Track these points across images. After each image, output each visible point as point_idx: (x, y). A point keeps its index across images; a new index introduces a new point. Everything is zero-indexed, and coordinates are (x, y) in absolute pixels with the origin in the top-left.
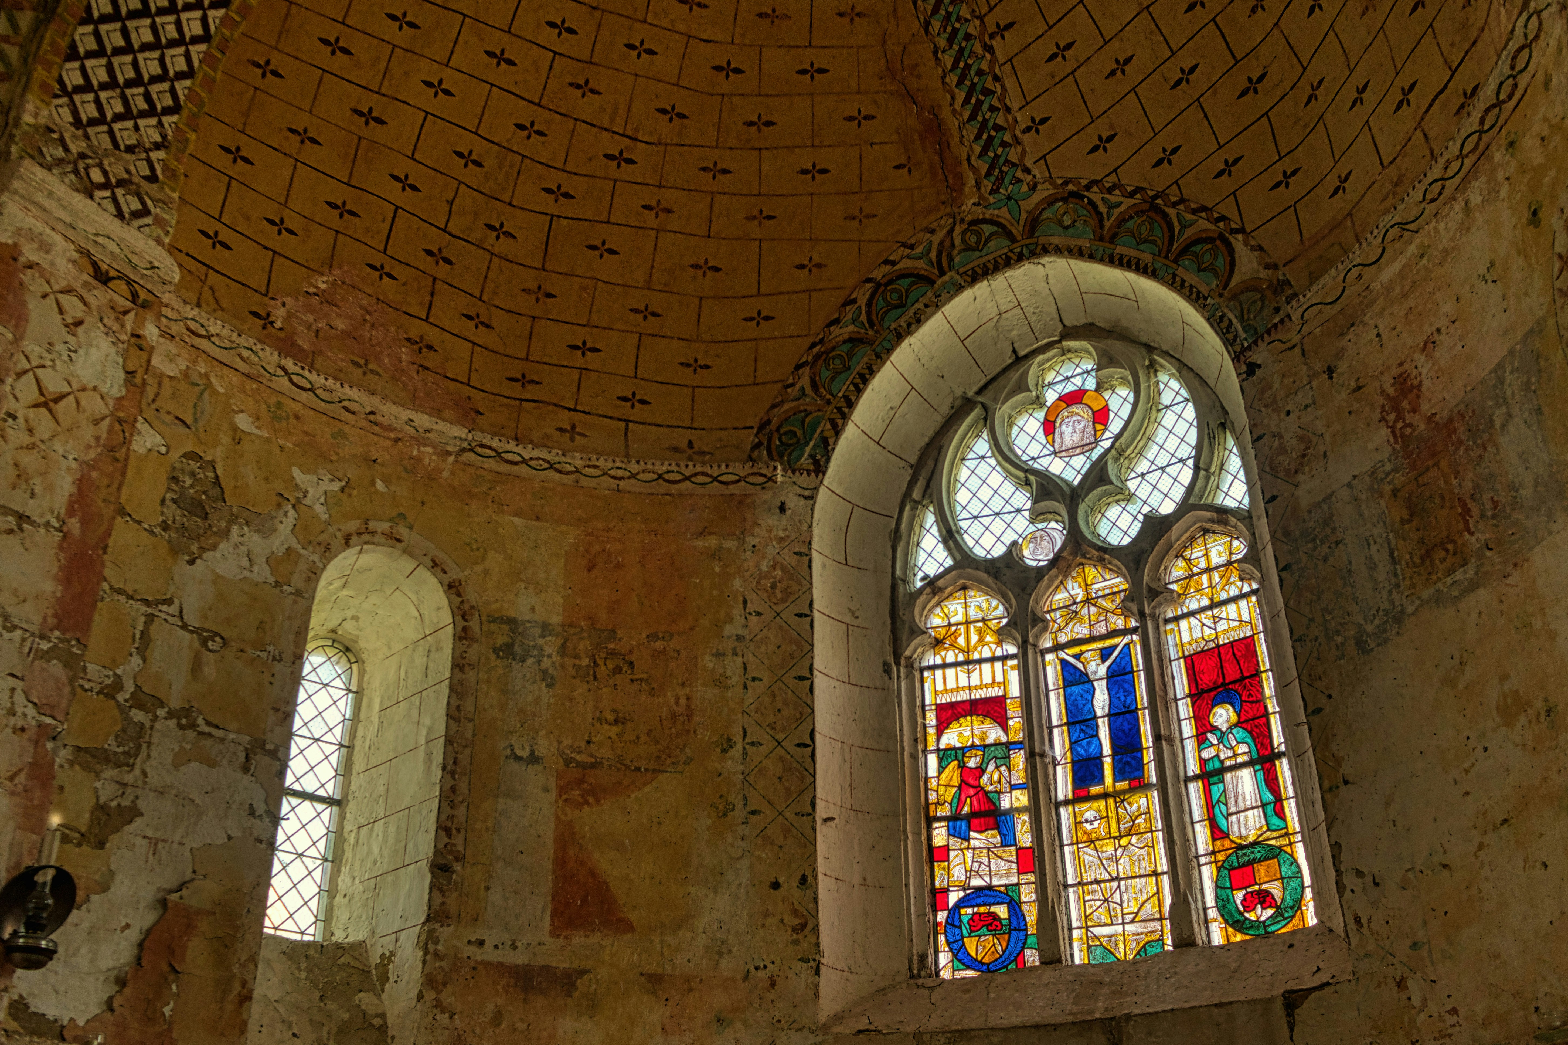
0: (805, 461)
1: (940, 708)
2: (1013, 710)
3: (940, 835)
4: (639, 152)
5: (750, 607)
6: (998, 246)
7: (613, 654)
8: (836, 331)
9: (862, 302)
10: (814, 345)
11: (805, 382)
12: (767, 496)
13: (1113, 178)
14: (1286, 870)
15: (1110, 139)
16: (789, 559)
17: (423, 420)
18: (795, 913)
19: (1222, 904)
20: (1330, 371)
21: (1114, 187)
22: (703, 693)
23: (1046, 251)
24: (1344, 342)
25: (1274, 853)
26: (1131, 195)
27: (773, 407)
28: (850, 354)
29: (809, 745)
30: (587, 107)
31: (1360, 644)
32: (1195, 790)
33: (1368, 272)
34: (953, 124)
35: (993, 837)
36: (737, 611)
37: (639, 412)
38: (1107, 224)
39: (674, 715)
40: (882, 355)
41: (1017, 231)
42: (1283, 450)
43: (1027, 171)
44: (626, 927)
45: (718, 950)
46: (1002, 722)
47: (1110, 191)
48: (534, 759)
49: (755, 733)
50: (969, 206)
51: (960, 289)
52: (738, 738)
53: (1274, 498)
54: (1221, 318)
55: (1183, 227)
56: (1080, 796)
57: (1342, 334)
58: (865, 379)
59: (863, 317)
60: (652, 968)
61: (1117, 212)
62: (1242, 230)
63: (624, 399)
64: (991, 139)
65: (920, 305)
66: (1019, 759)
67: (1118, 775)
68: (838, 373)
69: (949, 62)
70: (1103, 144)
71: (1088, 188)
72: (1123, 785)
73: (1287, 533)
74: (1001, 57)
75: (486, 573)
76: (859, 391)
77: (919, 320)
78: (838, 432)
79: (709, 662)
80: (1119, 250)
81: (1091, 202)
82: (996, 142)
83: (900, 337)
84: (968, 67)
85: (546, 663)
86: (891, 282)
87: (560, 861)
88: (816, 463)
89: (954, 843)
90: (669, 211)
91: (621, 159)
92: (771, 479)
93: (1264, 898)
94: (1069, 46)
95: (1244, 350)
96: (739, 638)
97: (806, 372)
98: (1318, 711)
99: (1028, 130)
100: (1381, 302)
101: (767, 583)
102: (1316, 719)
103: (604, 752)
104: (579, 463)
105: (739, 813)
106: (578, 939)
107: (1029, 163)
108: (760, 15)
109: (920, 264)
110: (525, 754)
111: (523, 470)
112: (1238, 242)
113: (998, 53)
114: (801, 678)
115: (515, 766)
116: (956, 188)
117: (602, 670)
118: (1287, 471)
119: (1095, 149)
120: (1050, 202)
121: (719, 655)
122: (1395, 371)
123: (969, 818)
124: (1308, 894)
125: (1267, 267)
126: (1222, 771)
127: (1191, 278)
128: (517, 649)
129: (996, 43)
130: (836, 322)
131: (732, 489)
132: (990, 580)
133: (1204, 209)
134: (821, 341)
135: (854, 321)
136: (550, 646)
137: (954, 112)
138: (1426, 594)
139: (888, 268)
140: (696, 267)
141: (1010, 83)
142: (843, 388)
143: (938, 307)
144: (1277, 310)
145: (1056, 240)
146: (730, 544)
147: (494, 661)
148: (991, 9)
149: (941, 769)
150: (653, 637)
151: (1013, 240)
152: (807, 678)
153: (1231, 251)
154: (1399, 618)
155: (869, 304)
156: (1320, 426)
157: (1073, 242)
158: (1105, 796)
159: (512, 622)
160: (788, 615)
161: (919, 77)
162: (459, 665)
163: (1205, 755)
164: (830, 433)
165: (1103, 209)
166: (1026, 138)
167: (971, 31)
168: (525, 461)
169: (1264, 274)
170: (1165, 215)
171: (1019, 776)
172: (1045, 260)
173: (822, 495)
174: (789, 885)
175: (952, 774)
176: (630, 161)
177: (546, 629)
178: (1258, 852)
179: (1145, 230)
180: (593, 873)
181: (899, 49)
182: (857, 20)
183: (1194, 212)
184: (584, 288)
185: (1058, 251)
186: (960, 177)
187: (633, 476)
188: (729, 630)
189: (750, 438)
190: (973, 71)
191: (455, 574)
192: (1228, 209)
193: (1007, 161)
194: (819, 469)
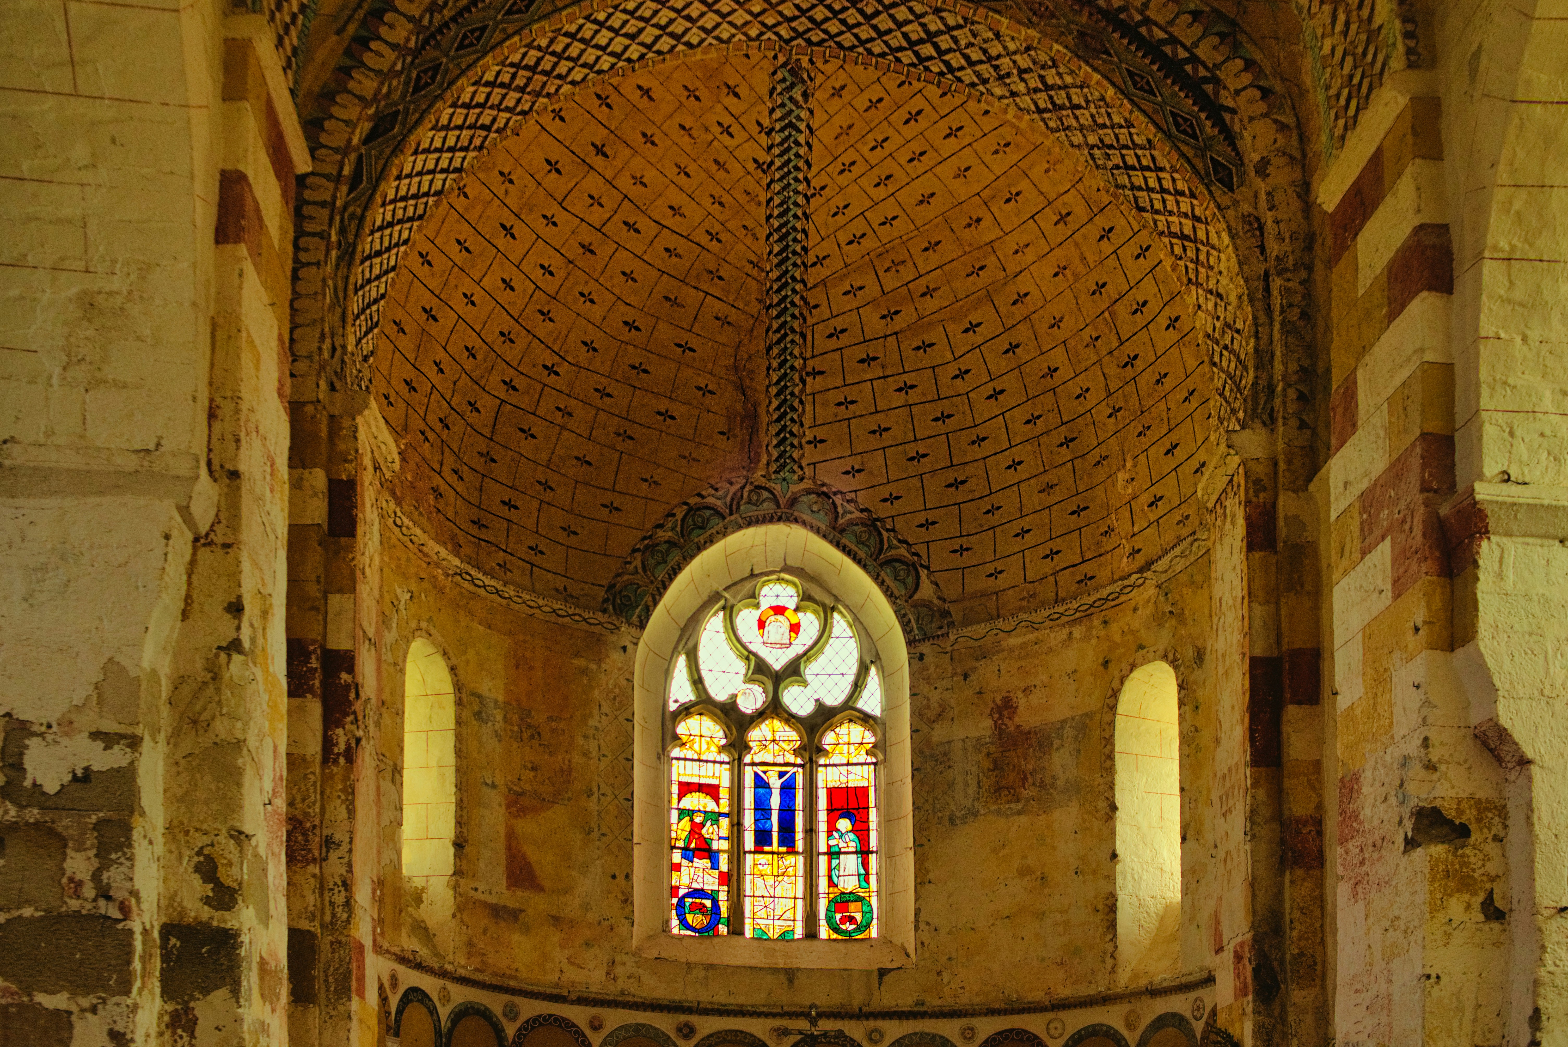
0: (635, 619)
1: (681, 785)
2: (724, 793)
4: (563, 368)
5: (603, 710)
6: (768, 507)
7: (530, 726)
8: (660, 532)
9: (679, 517)
10: (645, 538)
11: (638, 563)
12: (614, 638)
13: (853, 495)
14: (866, 908)
15: (859, 471)
16: (624, 683)
17: (443, 552)
18: (623, 892)
19: (829, 919)
20: (966, 676)
21: (852, 501)
22: (578, 760)
24: (977, 665)
26: (862, 511)
27: (617, 575)
28: (668, 552)
29: (630, 800)
31: (951, 820)
33: (1003, 635)
34: (763, 418)
35: (707, 864)
36: (595, 712)
37: (539, 560)
38: (840, 521)
39: (562, 771)
41: (782, 501)
42: (928, 707)
43: (801, 468)
45: (586, 908)
46: (717, 800)
47: (848, 501)
48: (494, 786)
49: (604, 789)
50: (758, 476)
51: (740, 528)
52: (595, 790)
54: (905, 615)
55: (890, 547)
58: (675, 572)
59: (678, 529)
60: (554, 914)
61: (849, 516)
62: (927, 568)
63: (531, 548)
64: (785, 438)
65: (713, 531)
68: (659, 563)
69: (775, 377)
70: (853, 471)
71: (835, 494)
73: (921, 752)
74: (809, 389)
75: (468, 661)
76: (671, 580)
78: (655, 604)
79: (580, 740)
80: (845, 541)
81: (834, 503)
82: (788, 441)
83: (699, 549)
84: (786, 387)
85: (497, 727)
86: (699, 509)
87: (507, 848)
88: (641, 621)
89: (685, 863)
90: (571, 415)
91: (551, 370)
92: (617, 628)
93: (851, 920)
94: (852, 402)
95: (915, 640)
96: (596, 728)
97: (638, 555)
98: (921, 845)
99: (810, 442)
100: (1005, 654)
101: (611, 696)
102: (919, 849)
103: (527, 786)
104: (513, 593)
105: (596, 834)
106: (519, 893)
107: (804, 463)
108: (666, 298)
109: (719, 503)
110: (490, 782)
111: (482, 592)
112: (923, 573)
113: (808, 387)
114: (628, 760)
115: (485, 789)
116: (753, 460)
117: (525, 736)
118: (929, 720)
119: (847, 472)
120: (809, 492)
121: (586, 737)
122: (1004, 694)
123: (694, 851)
124: (875, 921)
125: (939, 598)
126: (839, 854)
127: (889, 581)
128: (484, 716)
129: (809, 380)
130: (660, 526)
131: (594, 629)
132: (722, 716)
133: (906, 542)
134: (650, 537)
135: (672, 529)
136: (499, 716)
137: (768, 412)
138: (993, 808)
139: (699, 499)
140: (577, 458)
141: (809, 408)
142: (661, 575)
143: (724, 536)
144: (941, 627)
145: (804, 517)
146: (593, 666)
147: (474, 722)
148: (813, 357)
150: (551, 718)
151: (778, 507)
152: (630, 760)
153: (918, 577)
155: (683, 520)
156: (953, 703)
157: (815, 522)
159: (480, 696)
160: (621, 719)
161: (752, 379)
162: (459, 722)
163: (831, 842)
164: (650, 603)
165: (840, 510)
166: (807, 447)
167: (796, 365)
168: (484, 587)
169: (936, 601)
170: (880, 534)
171: (724, 833)
172: (794, 526)
173: (641, 643)
174: (620, 877)
175: (685, 825)
176: (557, 374)
177: (496, 704)
178: (852, 897)
179: (864, 537)
180: (522, 857)
181: (746, 356)
182: (726, 327)
183: (900, 541)
184: (513, 459)
185: (804, 524)
186: (758, 454)
187: (539, 607)
188: (591, 722)
189: (602, 593)
190: (788, 391)
191: (454, 661)
192: (922, 549)
193: (790, 456)
194: (642, 626)
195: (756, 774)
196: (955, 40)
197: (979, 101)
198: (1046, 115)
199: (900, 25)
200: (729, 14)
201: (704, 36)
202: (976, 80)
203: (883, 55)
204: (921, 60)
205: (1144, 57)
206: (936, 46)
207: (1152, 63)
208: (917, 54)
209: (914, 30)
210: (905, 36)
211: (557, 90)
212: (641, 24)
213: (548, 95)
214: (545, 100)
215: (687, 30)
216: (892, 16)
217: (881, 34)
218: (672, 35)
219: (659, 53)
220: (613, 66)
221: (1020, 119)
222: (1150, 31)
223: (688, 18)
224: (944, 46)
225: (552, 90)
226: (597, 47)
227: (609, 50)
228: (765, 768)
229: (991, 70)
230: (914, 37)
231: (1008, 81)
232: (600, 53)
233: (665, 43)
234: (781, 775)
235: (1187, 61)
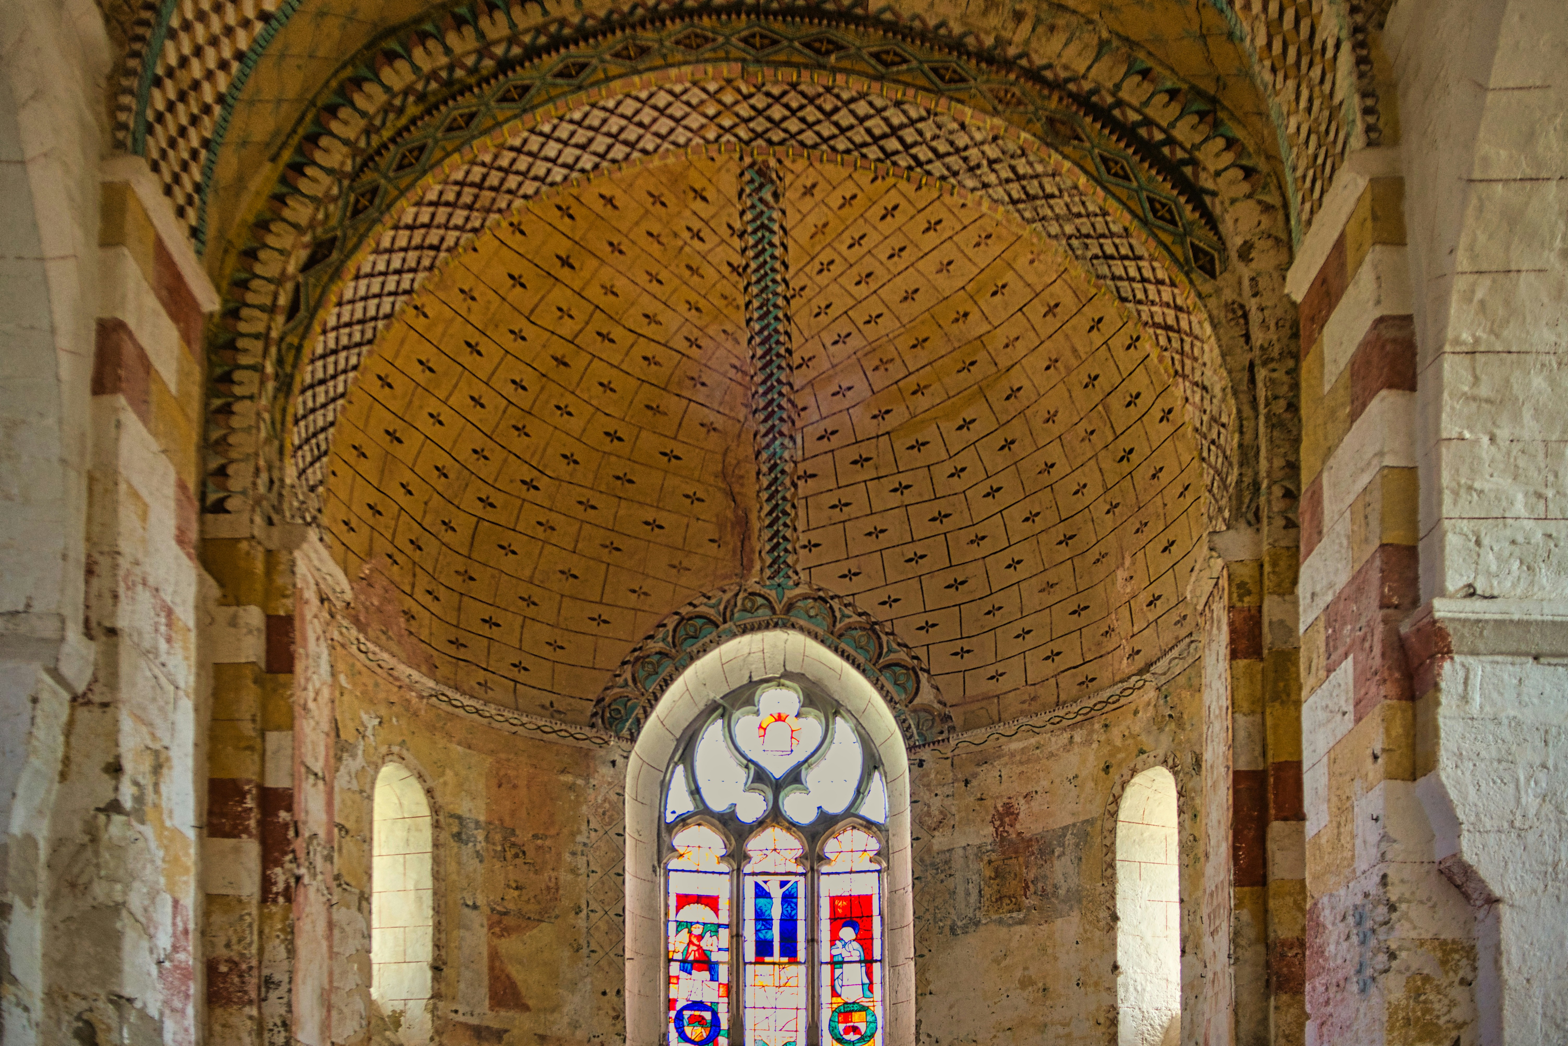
0: (625, 733)
1: (678, 896)
2: (724, 904)
3: (675, 969)
4: (543, 482)
5: (592, 826)
6: (764, 614)
7: (513, 845)
8: (650, 644)
9: (671, 627)
10: (635, 650)
11: (628, 675)
12: (602, 752)
13: (850, 599)
14: (870, 1018)
15: (856, 574)
16: (614, 798)
17: (416, 675)
18: (614, 1009)
19: (832, 1030)
20: (967, 782)
21: (849, 605)
22: (565, 877)
23: (793, 626)
24: (979, 770)
25: (864, 1009)
26: (860, 615)
27: (607, 689)
28: (659, 663)
29: (621, 915)
30: (518, 444)
31: (953, 930)
32: (826, 970)
33: (1003, 740)
34: (756, 525)
35: (706, 975)
36: (584, 827)
37: (522, 676)
38: (838, 626)
39: (548, 888)
40: (680, 669)
41: (778, 607)
42: (929, 814)
43: (796, 573)
44: (526, 1008)
45: (575, 1025)
46: (716, 910)
47: (846, 606)
48: (475, 907)
49: (594, 905)
50: (752, 583)
51: (735, 636)
52: (584, 906)
53: (917, 839)
54: (904, 721)
55: (890, 651)
56: (759, 961)
57: (978, 765)
58: (667, 683)
59: (670, 639)
60: (541, 1032)
61: (847, 620)
62: (928, 671)
63: (514, 665)
64: (778, 544)
65: (707, 640)
66: (724, 933)
67: (782, 954)
68: (650, 675)
69: (765, 482)
70: (850, 575)
71: (832, 598)
72: (786, 960)
73: (922, 860)
74: (801, 492)
75: (445, 784)
76: (663, 691)
77: (705, 651)
78: (647, 716)
79: (567, 857)
80: (843, 646)
81: (831, 607)
82: (782, 547)
83: (692, 659)
84: (777, 491)
85: (479, 847)
86: (691, 619)
87: (492, 968)
88: (632, 734)
89: (683, 975)
90: (553, 529)
91: (530, 485)
92: (606, 742)
93: (855, 1030)
94: (847, 505)
95: (915, 746)
96: (585, 844)
97: (628, 668)
98: (922, 956)
99: (805, 547)
100: (1006, 759)
101: (601, 811)
102: (920, 960)
103: (511, 906)
104: (494, 712)
105: (585, 951)
106: (503, 1013)
107: (799, 568)
108: (648, 407)
109: (712, 611)
110: (470, 903)
111: (461, 712)
112: (923, 677)
113: (800, 491)
114: (619, 875)
115: (466, 911)
116: (746, 567)
117: (509, 855)
118: (929, 828)
119: (844, 576)
120: (806, 597)
121: (574, 854)
122: (1006, 800)
123: (692, 963)
124: (879, 1031)
125: (940, 702)
126: (843, 962)
127: (889, 686)
128: (464, 837)
129: (801, 483)
130: (651, 637)
131: (581, 744)
132: (720, 826)
133: (906, 646)
134: (641, 648)
135: (664, 640)
136: (480, 835)
137: (759, 517)
138: (994, 917)
139: (691, 608)
140: (562, 572)
141: (801, 512)
142: (653, 687)
143: (718, 644)
144: (942, 732)
145: (802, 622)
146: (580, 782)
147: (453, 844)
148: (804, 460)
149: (678, 932)
150: (535, 836)
151: (774, 613)
152: (621, 875)
153: (918, 682)
154: (977, 924)
155: (675, 631)
156: (954, 810)
157: (813, 628)
158: (774, 964)
159: (459, 818)
160: (612, 833)
161: (742, 485)
162: (436, 845)
163: (834, 952)
164: (641, 716)
165: (838, 614)
166: (802, 552)
167: (787, 469)
168: (463, 707)
169: (936, 706)
170: (879, 638)
171: (724, 943)
172: (791, 632)
173: (633, 756)
174: (611, 994)
175: (684, 935)
176: (536, 488)
177: (477, 823)
178: (856, 1007)
179: (863, 641)
180: (508, 977)
181: (734, 462)
182: (712, 433)
183: (899, 645)
184: (493, 576)
185: (802, 629)
186: (751, 561)
187: (523, 725)
188: (579, 839)
189: (590, 708)
190: (780, 496)
191: (430, 783)
192: (922, 653)
193: (785, 562)
194: (633, 739)
195: (757, 885)
196: (920, 133)
197: (952, 194)
198: (1021, 206)
199: (861, 120)
200: (683, 118)
201: (659, 141)
202: (946, 173)
203: (848, 152)
204: (888, 155)
205: (1118, 140)
206: (901, 140)
207: (1128, 146)
208: (882, 149)
209: (877, 125)
210: (868, 131)
211: (509, 205)
212: (591, 134)
213: (500, 211)
214: (497, 216)
215: (640, 138)
216: (852, 112)
217: (843, 130)
218: (626, 143)
219: (614, 161)
220: (566, 178)
221: (996, 211)
222: (1124, 114)
223: (640, 125)
224: (909, 140)
225: (503, 205)
226: (547, 159)
227: (560, 161)
228: (766, 878)
229: (961, 162)
230: (877, 132)
231: (978, 172)
232: (550, 165)
233: (619, 152)
234: (783, 884)
235: (1163, 143)
